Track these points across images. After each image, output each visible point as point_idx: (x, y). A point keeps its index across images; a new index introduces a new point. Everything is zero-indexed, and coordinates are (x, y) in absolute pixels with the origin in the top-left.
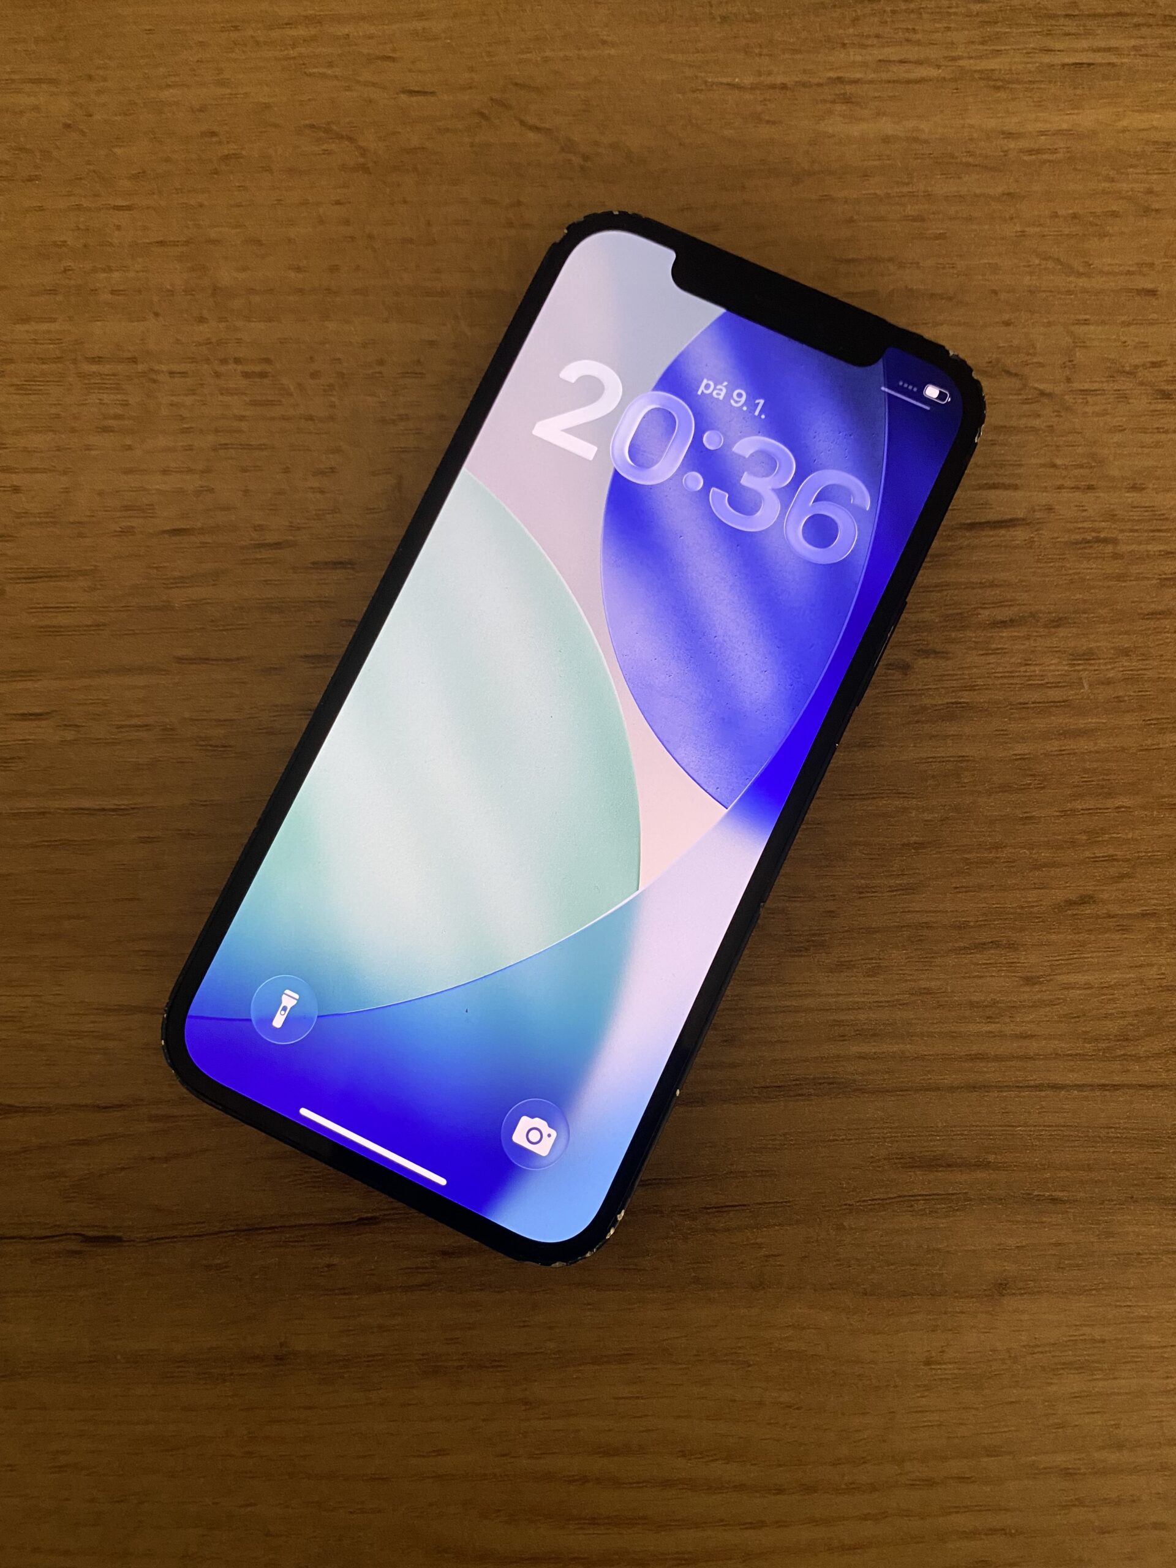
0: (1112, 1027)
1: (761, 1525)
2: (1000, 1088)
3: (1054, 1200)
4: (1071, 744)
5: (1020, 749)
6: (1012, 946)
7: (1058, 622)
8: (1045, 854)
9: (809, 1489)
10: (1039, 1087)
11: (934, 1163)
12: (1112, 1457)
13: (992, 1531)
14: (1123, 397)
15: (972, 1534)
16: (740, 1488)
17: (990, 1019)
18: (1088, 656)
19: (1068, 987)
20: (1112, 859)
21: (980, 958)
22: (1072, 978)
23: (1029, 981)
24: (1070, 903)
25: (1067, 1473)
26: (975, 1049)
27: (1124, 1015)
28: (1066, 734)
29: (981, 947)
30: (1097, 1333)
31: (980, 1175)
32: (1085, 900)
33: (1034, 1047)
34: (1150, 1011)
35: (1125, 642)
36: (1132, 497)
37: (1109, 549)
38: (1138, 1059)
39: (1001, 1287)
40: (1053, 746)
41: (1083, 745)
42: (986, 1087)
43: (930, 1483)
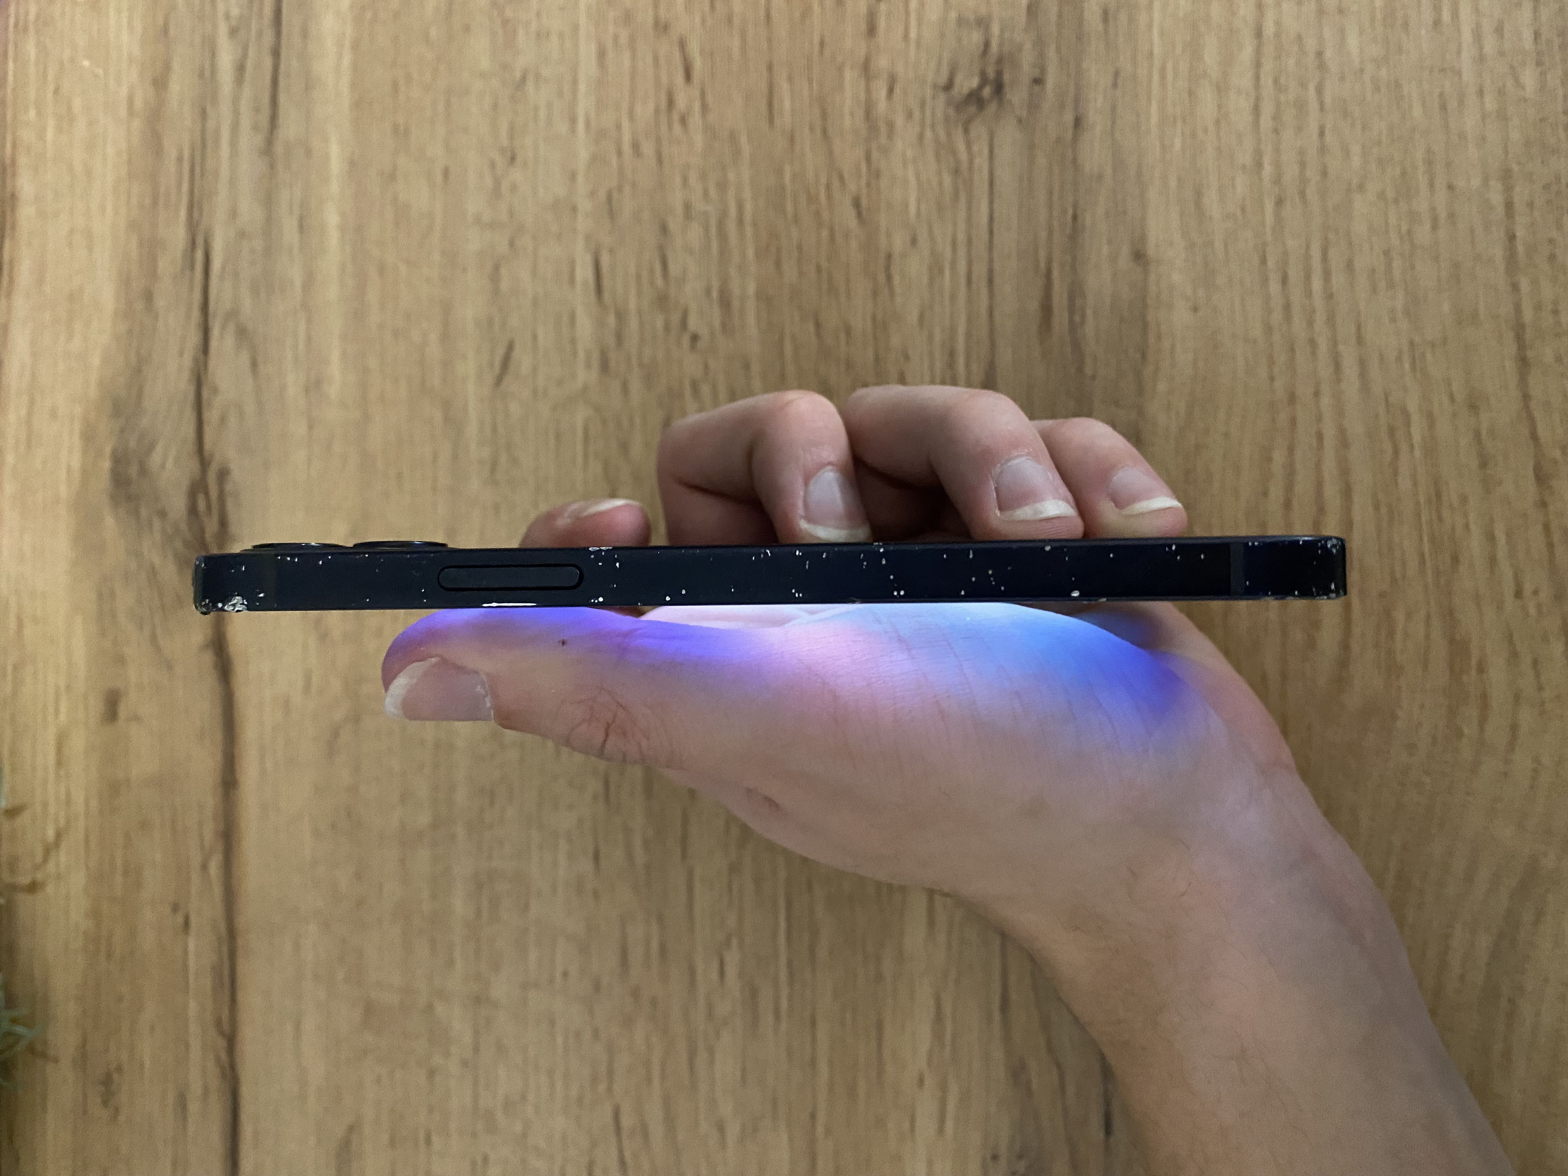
6: (889, 257)
7: (664, 229)
8: (825, 233)
9: (1292, 398)
10: (991, 233)
11: (1046, 309)
12: (1268, 170)
14: (514, 188)
15: (1327, 275)
16: (1291, 449)
17: (941, 271)
18: (687, 207)
19: (918, 214)
20: (828, 186)
21: (897, 280)
22: (912, 211)
23: (914, 241)
24: (859, 214)
26: (963, 281)
27: (939, 173)
28: (740, 221)
29: (889, 278)
30: (1173, 183)
31: (1056, 273)
32: (857, 203)
33: (961, 237)
34: (937, 153)
35: (678, 180)
36: (580, 179)
37: (615, 195)
38: (971, 162)
39: (1139, 256)
40: (749, 230)
41: (749, 207)
42: (991, 271)
43: (1287, 307)
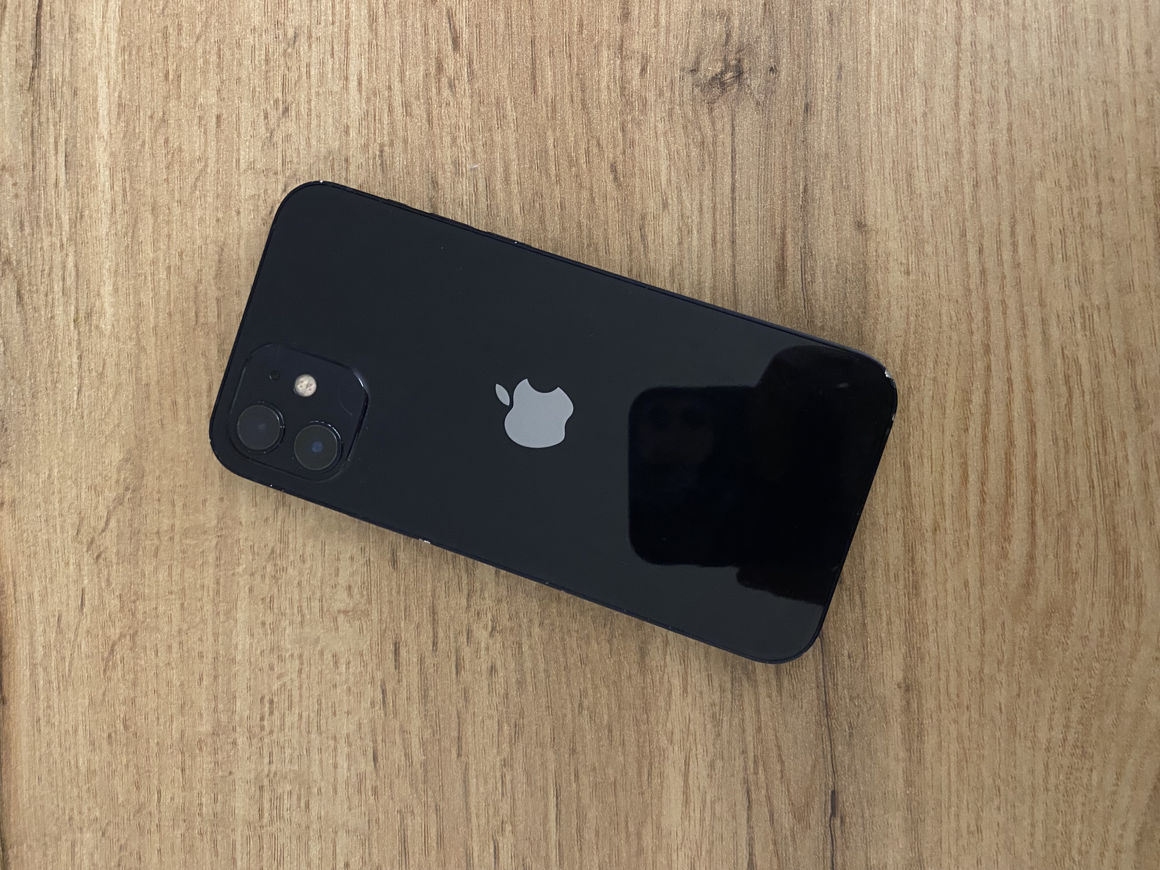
0: (694, 152)
1: (1010, 381)
2: (734, 225)
3: (805, 191)
4: (514, 178)
5: (517, 209)
6: (643, 217)
7: (435, 183)
8: (585, 194)
9: (987, 349)
10: (733, 199)
11: (781, 268)
13: (1013, 234)
14: (287, 138)
15: (1014, 245)
16: (987, 392)
17: (690, 232)
18: (456, 164)
19: (669, 181)
20: (587, 152)
21: (650, 237)
22: (664, 179)
23: (665, 205)
24: (616, 179)
25: (976, 186)
26: (709, 241)
27: (687, 145)
28: (507, 180)
29: (643, 237)
30: (888, 164)
31: (789, 238)
32: (614, 169)
33: (707, 203)
34: (685, 127)
35: (447, 139)
36: (353, 133)
37: (386, 148)
38: (715, 136)
39: (860, 226)
40: (515, 189)
41: (514, 168)
42: (733, 233)
43: (983, 272)
